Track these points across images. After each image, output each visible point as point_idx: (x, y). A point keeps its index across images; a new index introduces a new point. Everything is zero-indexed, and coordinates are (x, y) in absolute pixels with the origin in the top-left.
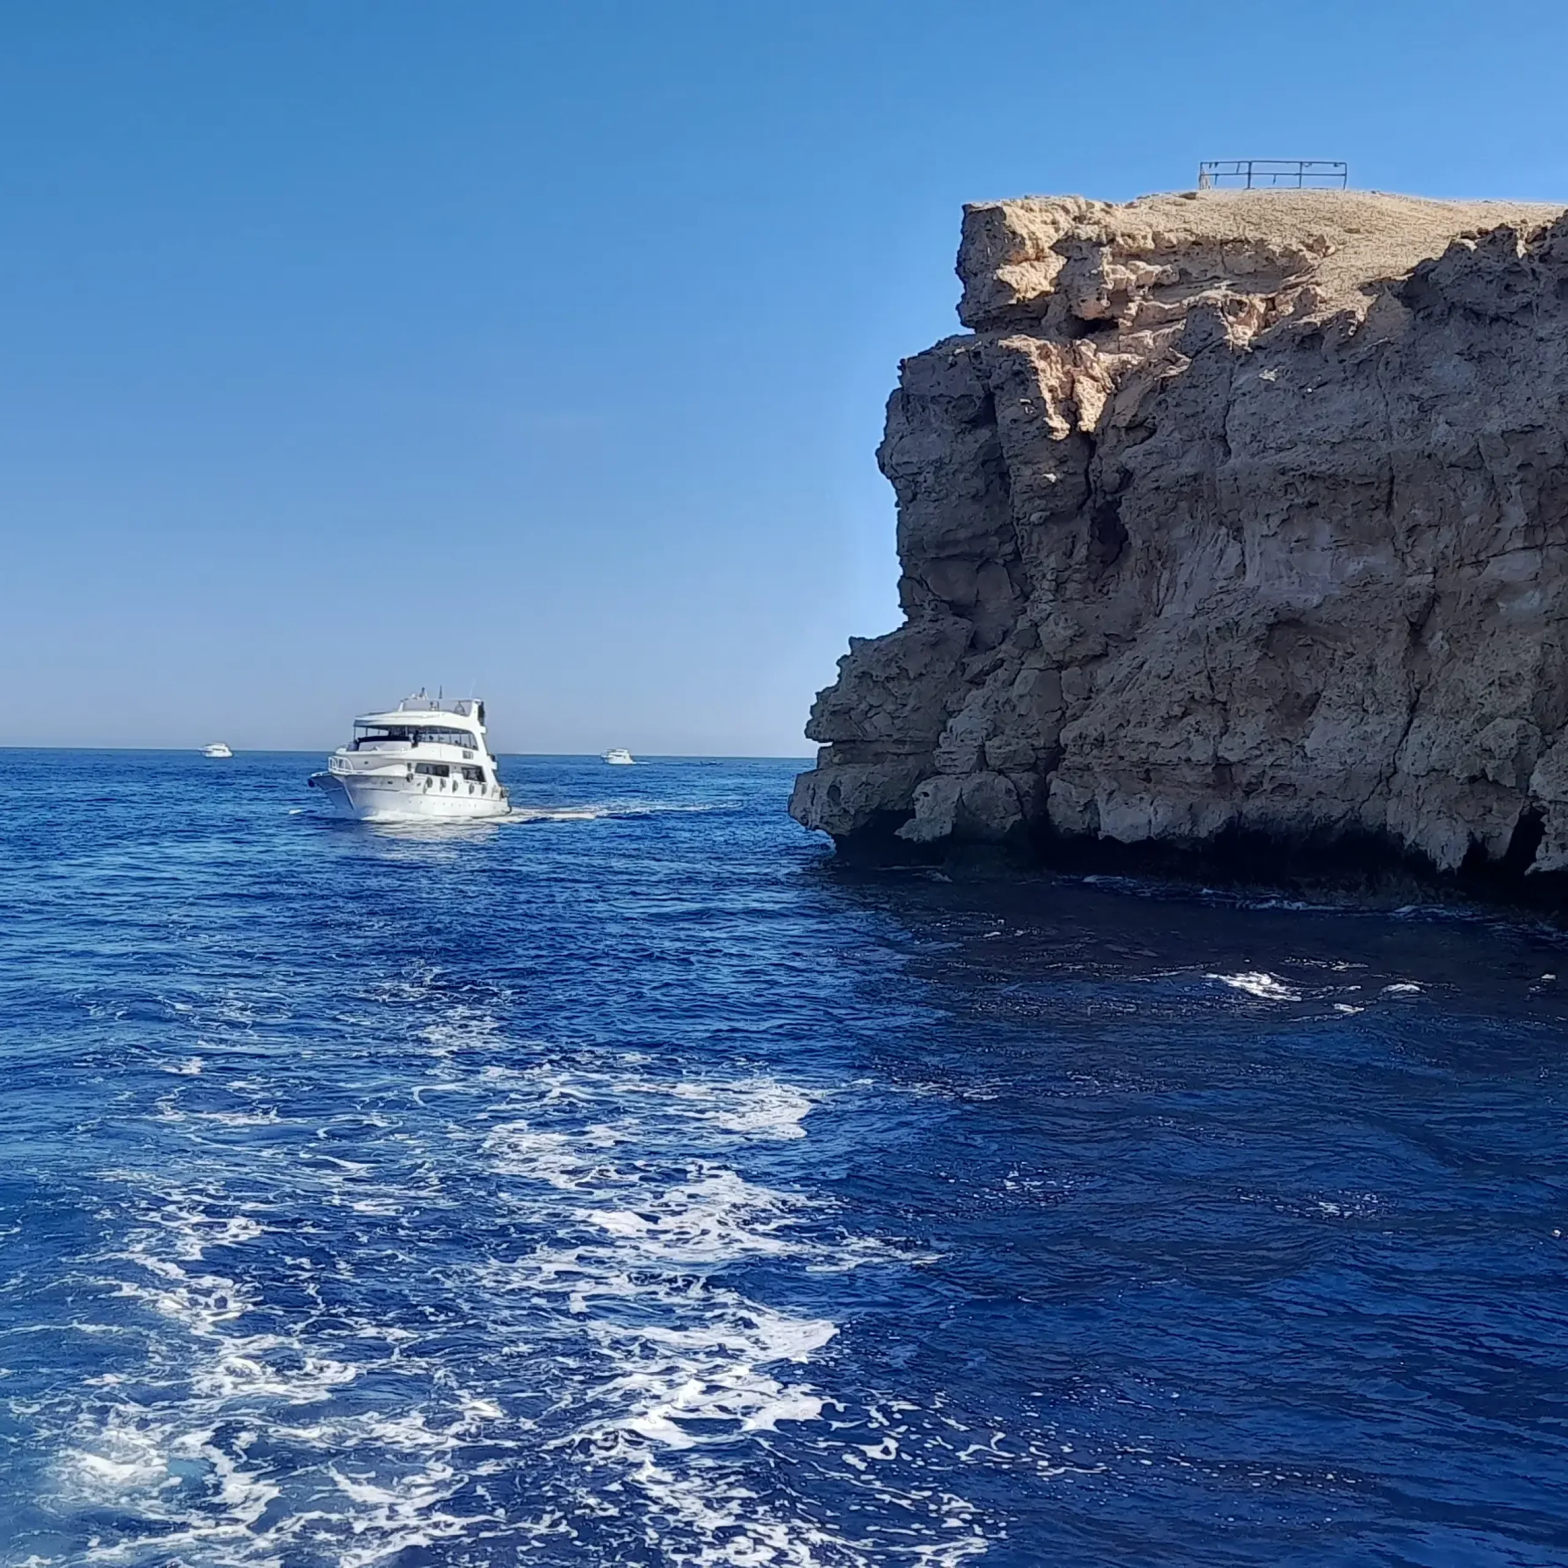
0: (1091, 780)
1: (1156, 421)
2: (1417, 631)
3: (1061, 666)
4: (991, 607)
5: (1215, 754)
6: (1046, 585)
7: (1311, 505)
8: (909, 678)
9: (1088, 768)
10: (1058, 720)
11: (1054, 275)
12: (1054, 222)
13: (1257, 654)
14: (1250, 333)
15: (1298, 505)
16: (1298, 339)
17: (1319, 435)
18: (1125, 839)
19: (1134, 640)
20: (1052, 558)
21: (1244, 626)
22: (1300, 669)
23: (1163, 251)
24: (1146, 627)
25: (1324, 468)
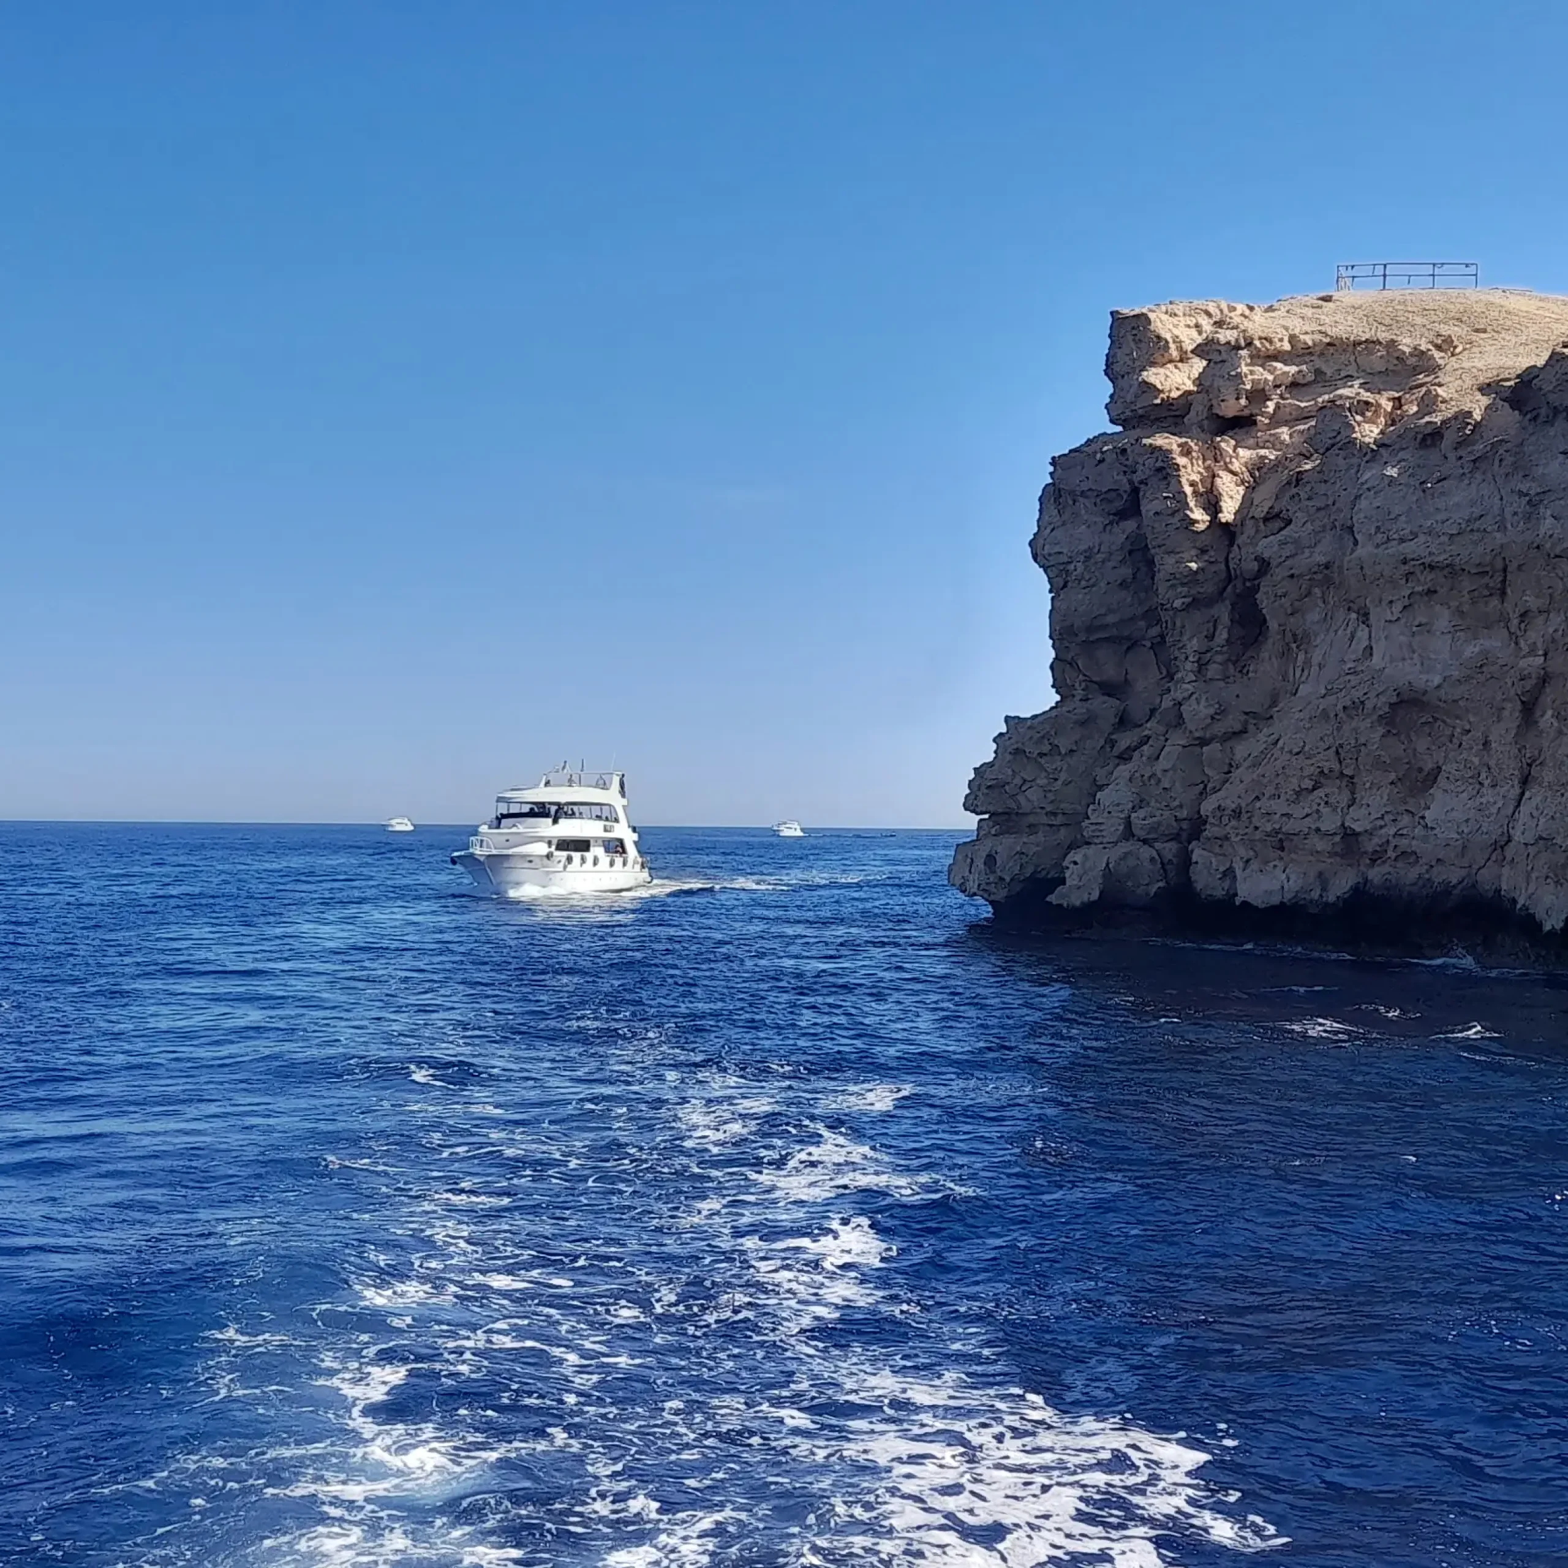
0: (1230, 850)
1: (1290, 513)
2: (1529, 709)
3: (1203, 742)
4: (1140, 685)
5: (1343, 825)
6: (1189, 666)
7: (1431, 592)
8: (1060, 754)
9: (1226, 838)
10: (1201, 794)
11: (1197, 376)
12: (1197, 326)
13: (1381, 730)
14: (1376, 431)
15: (1419, 593)
16: (1420, 436)
17: (1438, 528)
18: (1258, 903)
19: (1271, 717)
20: (1195, 641)
21: (1369, 705)
22: (1422, 744)
23: (1299, 352)
24: (1281, 705)
25: (1441, 558)
